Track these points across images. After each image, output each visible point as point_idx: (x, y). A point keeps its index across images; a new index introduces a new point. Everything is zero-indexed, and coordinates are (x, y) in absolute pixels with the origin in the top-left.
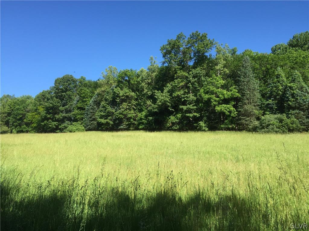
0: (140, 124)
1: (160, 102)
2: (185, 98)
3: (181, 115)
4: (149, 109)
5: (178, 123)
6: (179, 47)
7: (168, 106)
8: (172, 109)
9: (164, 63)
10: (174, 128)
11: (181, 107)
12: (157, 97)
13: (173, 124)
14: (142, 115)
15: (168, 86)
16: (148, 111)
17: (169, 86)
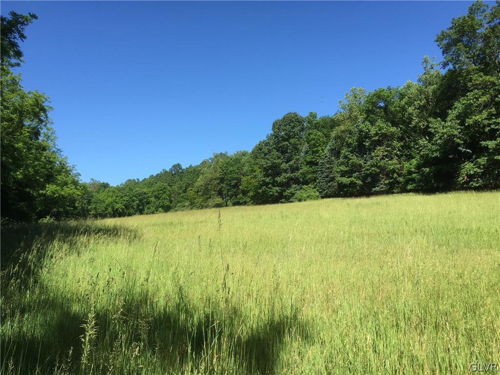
0: (407, 182)
1: (440, 138)
2: (492, 126)
3: (486, 158)
4: (422, 153)
5: (482, 176)
6: (473, 29)
7: (459, 145)
8: (466, 149)
9: (445, 65)
10: (472, 185)
11: (483, 143)
12: (433, 131)
13: (471, 177)
14: (411, 164)
15: (456, 108)
16: (422, 156)
17: (459, 106)
